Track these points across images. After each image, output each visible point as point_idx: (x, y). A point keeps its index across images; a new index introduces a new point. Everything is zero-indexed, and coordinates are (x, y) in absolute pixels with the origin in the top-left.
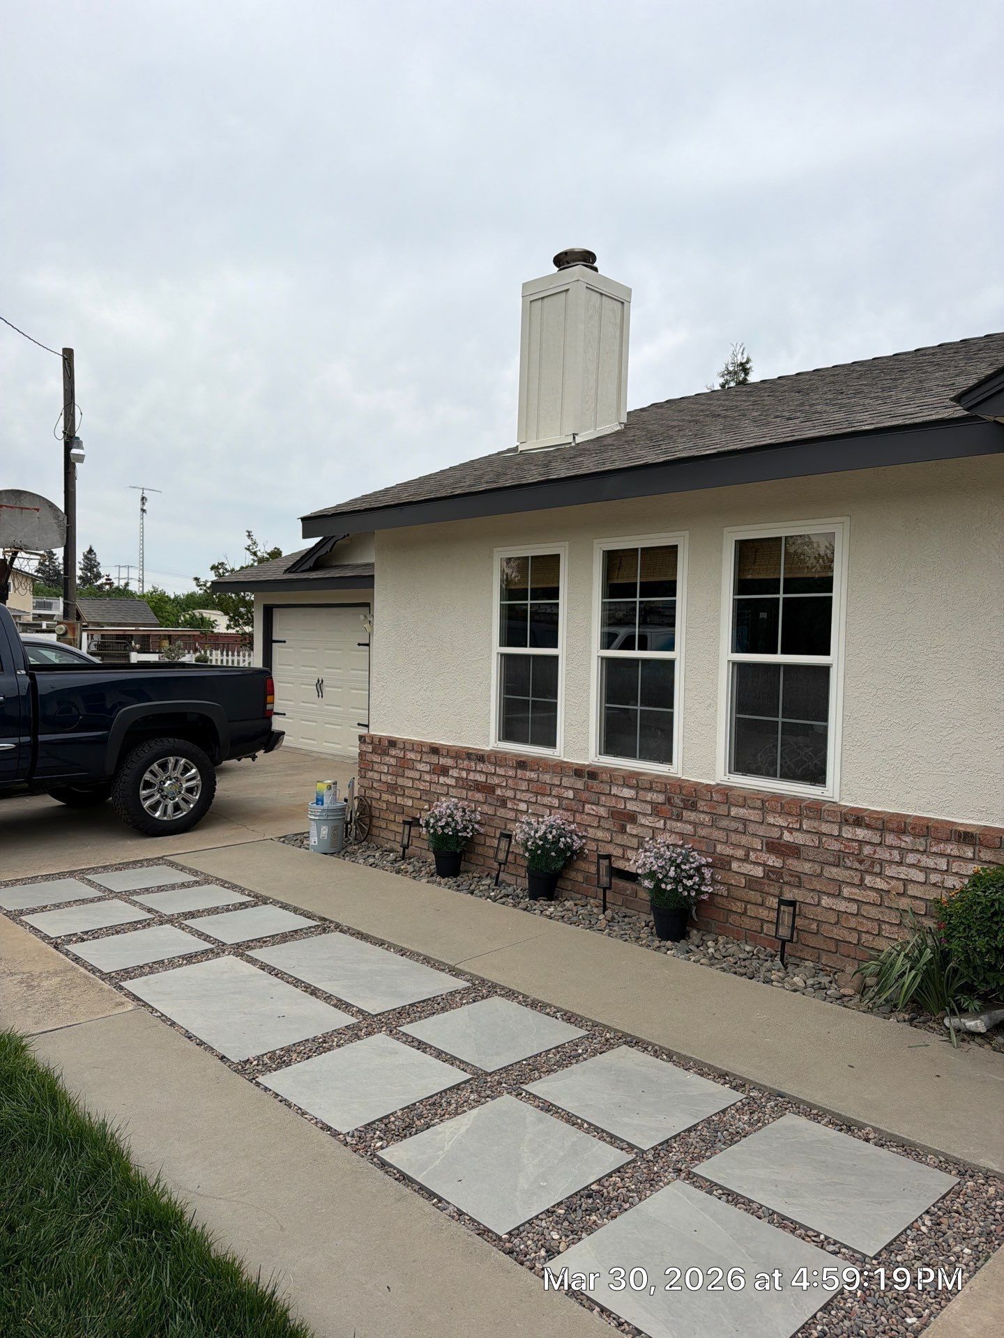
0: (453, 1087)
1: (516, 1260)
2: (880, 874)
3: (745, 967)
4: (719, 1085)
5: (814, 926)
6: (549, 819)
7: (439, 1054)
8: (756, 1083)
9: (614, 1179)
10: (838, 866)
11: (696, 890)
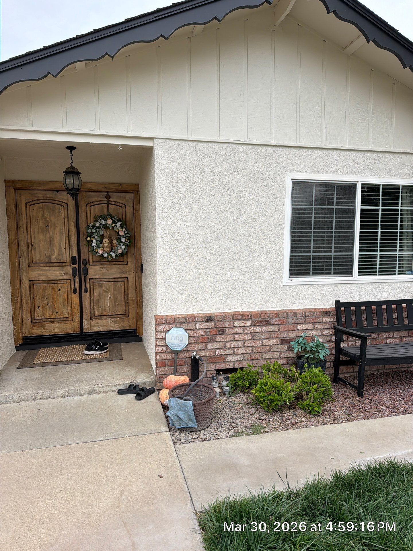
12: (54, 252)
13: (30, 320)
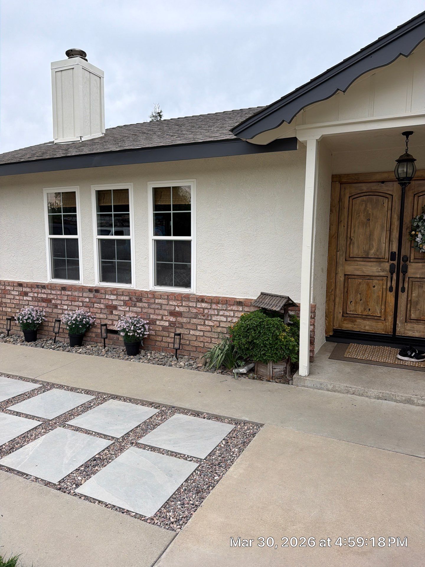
0: (34, 429)
1: (62, 491)
2: (211, 320)
3: (162, 361)
4: (150, 408)
5: (188, 342)
6: (78, 312)
7: (27, 416)
8: (164, 404)
9: (105, 451)
10: (196, 318)
11: (142, 334)
12: (373, 246)
13: (341, 313)
